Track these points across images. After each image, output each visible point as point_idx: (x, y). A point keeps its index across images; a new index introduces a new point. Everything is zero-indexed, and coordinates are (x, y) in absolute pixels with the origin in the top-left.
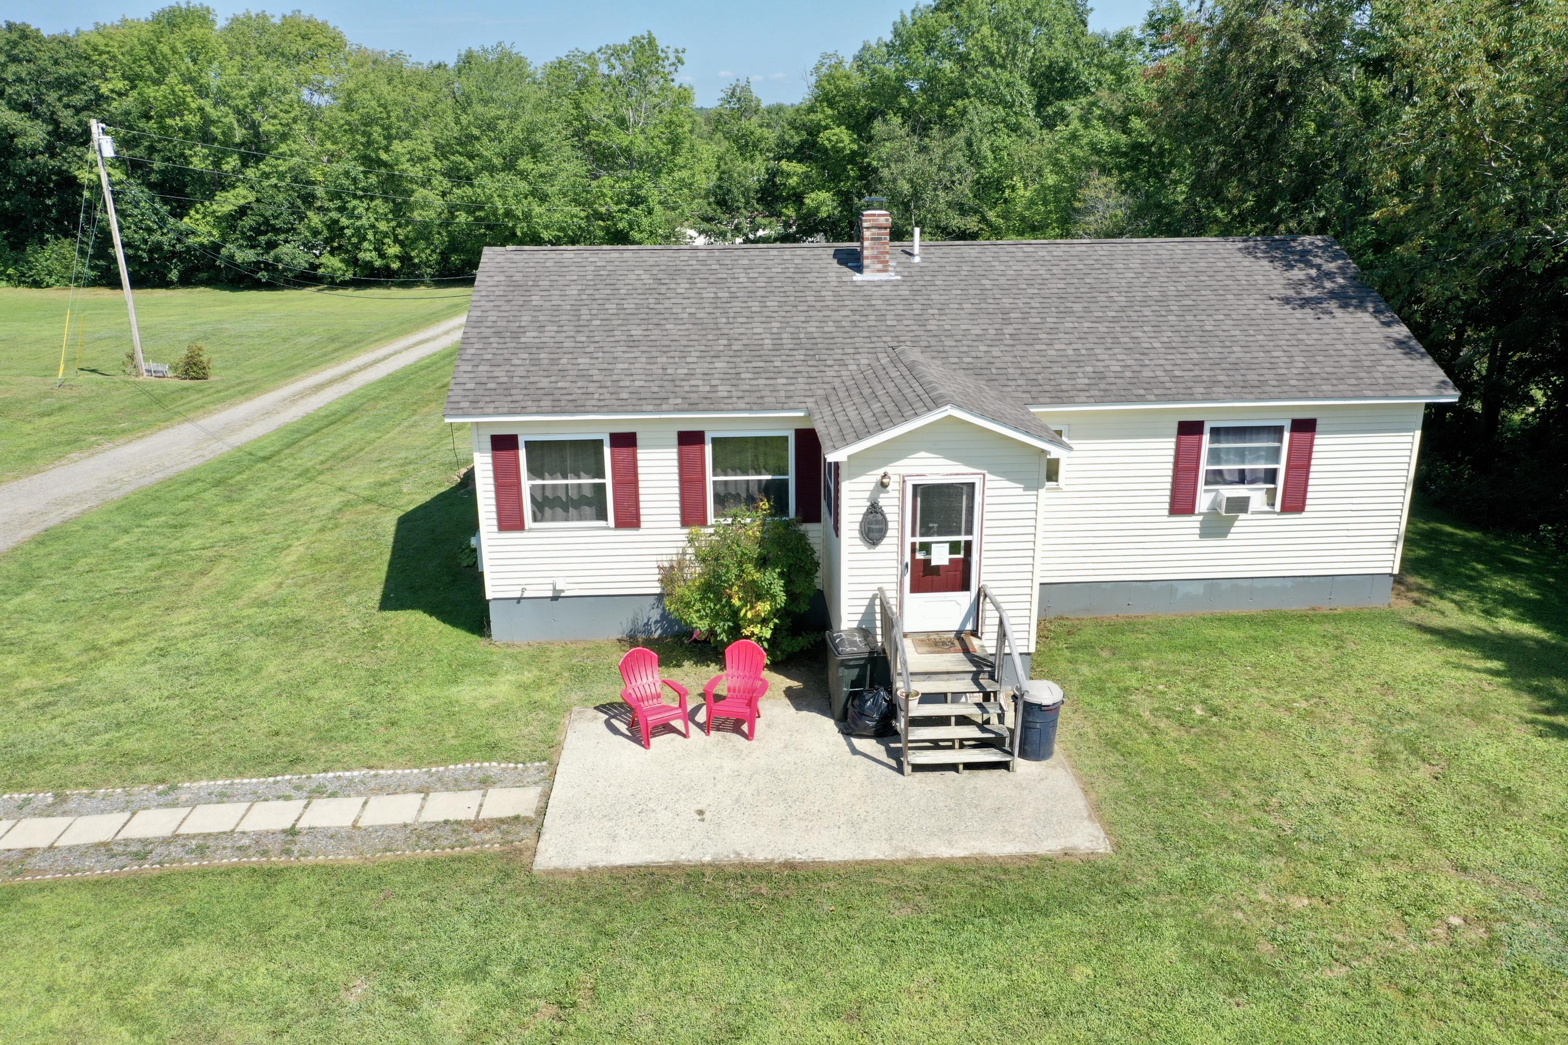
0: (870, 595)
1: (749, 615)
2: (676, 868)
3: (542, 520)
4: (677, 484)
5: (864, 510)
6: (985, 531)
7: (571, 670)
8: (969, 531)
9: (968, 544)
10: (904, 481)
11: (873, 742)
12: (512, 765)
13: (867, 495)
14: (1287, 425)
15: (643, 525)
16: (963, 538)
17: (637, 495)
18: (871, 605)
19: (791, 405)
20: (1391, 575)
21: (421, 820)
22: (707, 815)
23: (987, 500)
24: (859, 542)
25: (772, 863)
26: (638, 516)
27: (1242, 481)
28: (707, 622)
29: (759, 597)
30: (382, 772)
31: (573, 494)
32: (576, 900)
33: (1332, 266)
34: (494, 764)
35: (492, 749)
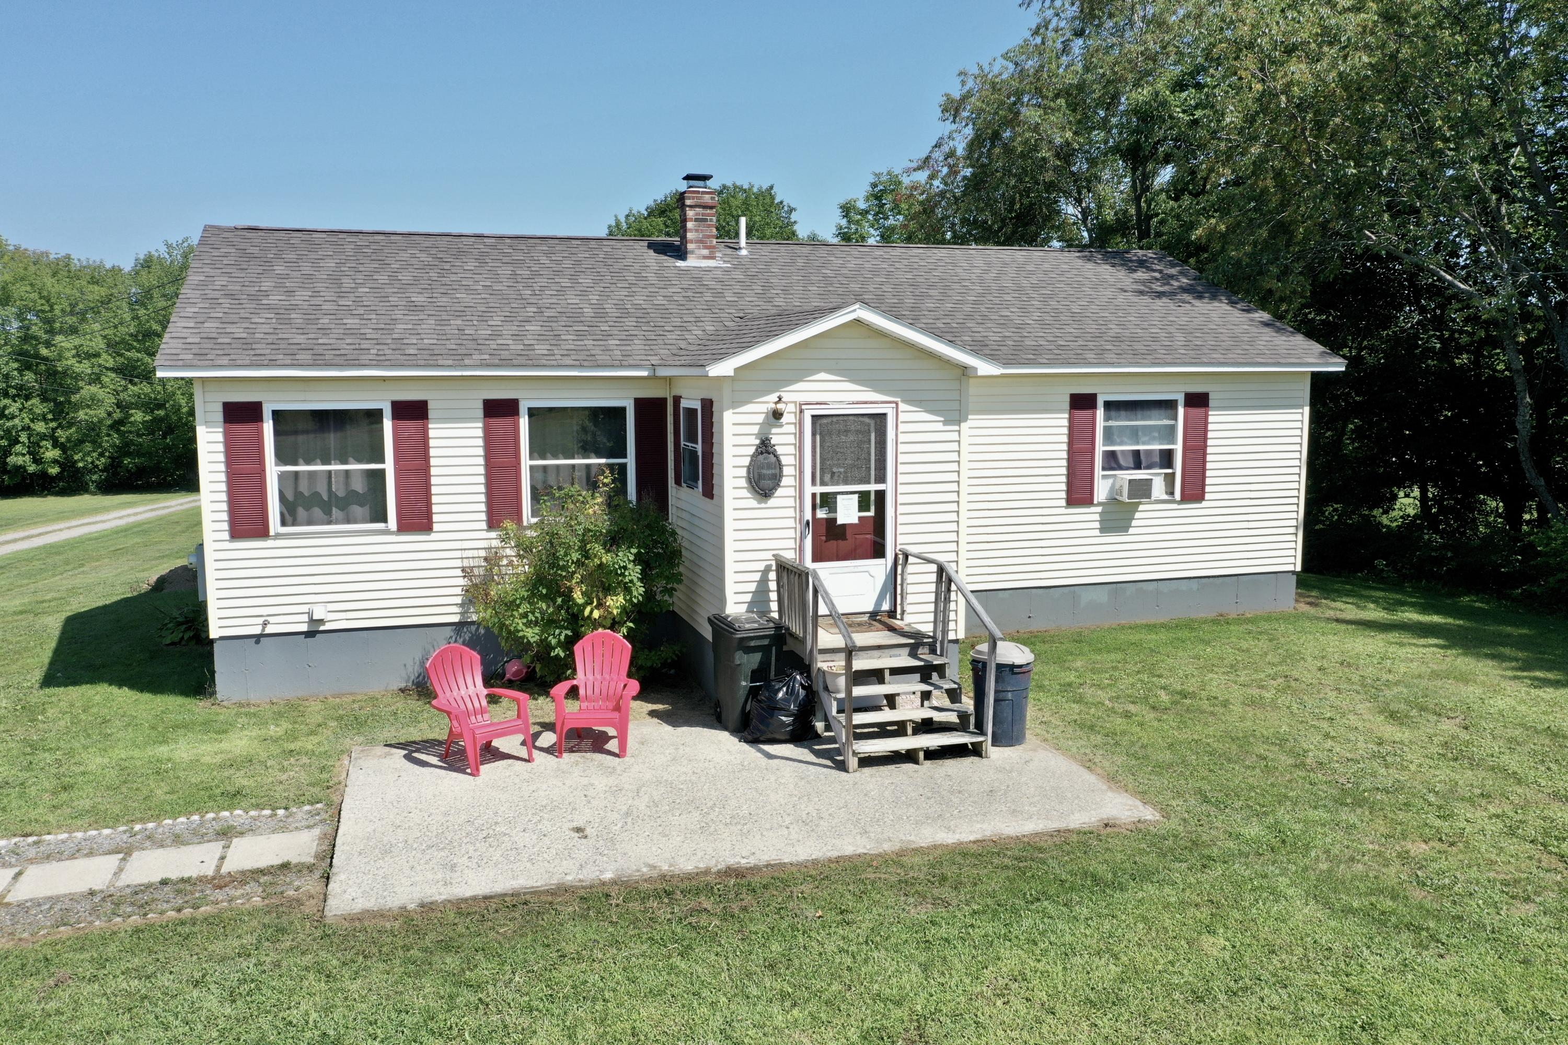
0: (761, 566)
1: (596, 614)
2: (563, 890)
3: (294, 524)
4: (482, 470)
5: (752, 450)
6: (901, 479)
7: (340, 718)
8: (881, 479)
9: (881, 495)
10: (801, 411)
11: (790, 747)
12: (267, 812)
13: (755, 430)
14: (1181, 399)
15: (436, 527)
16: (873, 487)
17: (427, 485)
18: (764, 581)
19: (632, 362)
20: (1293, 572)
21: (120, 884)
22: (588, 831)
23: (902, 438)
24: (745, 493)
25: (707, 872)
26: (429, 515)
27: (1138, 466)
28: (537, 630)
29: (608, 590)
30: (48, 837)
31: (339, 489)
32: (406, 948)
33: (1173, 271)
34: (238, 812)
35: (234, 797)
